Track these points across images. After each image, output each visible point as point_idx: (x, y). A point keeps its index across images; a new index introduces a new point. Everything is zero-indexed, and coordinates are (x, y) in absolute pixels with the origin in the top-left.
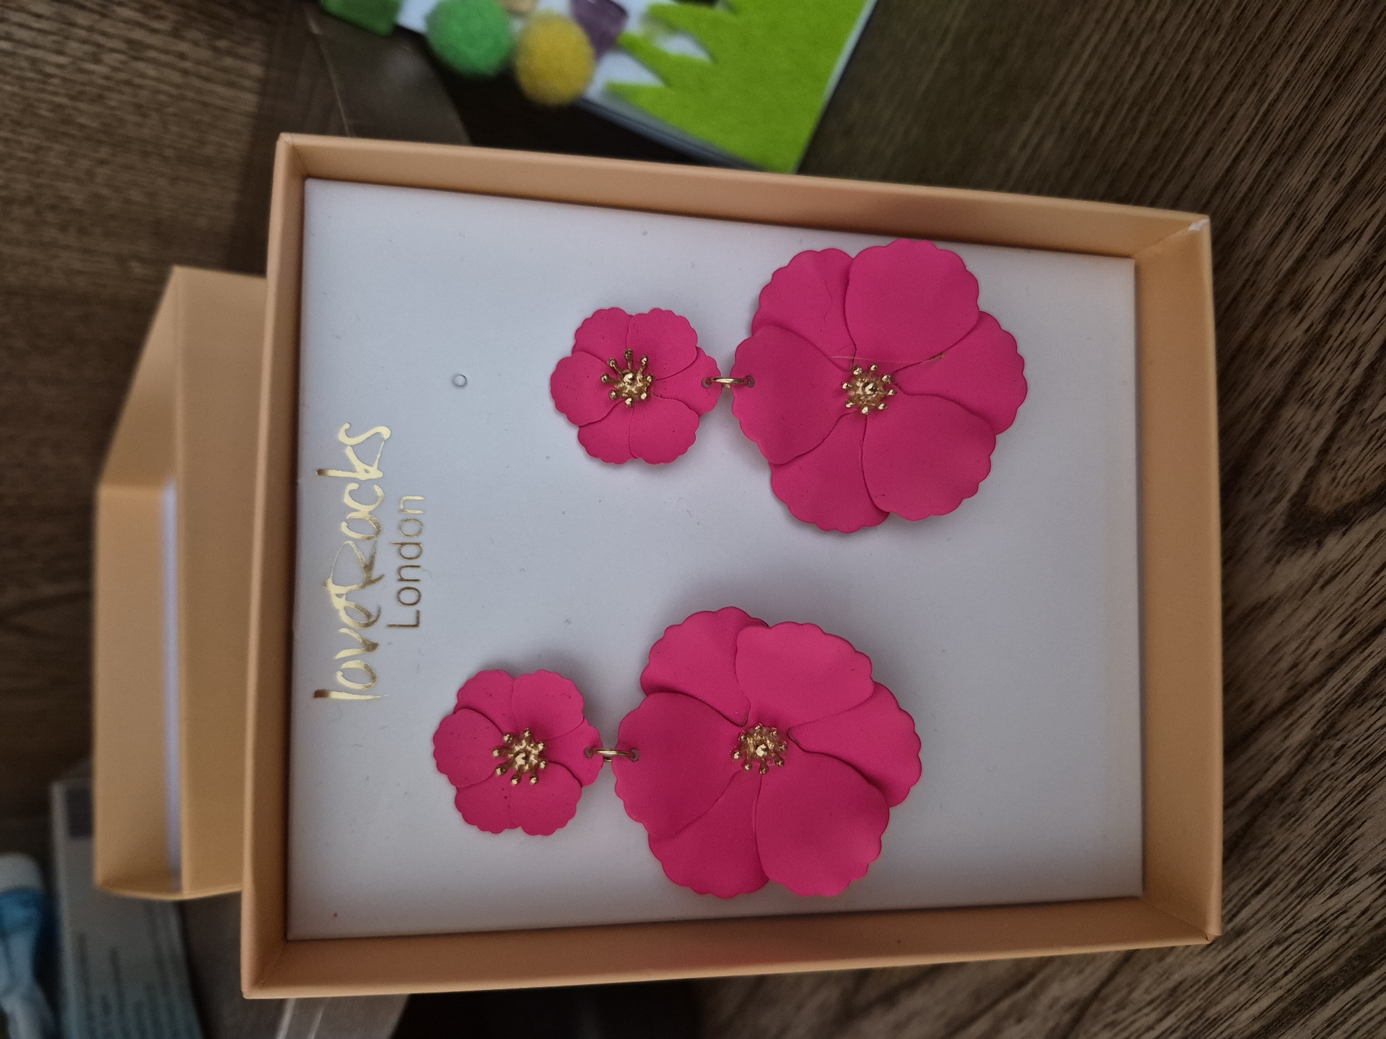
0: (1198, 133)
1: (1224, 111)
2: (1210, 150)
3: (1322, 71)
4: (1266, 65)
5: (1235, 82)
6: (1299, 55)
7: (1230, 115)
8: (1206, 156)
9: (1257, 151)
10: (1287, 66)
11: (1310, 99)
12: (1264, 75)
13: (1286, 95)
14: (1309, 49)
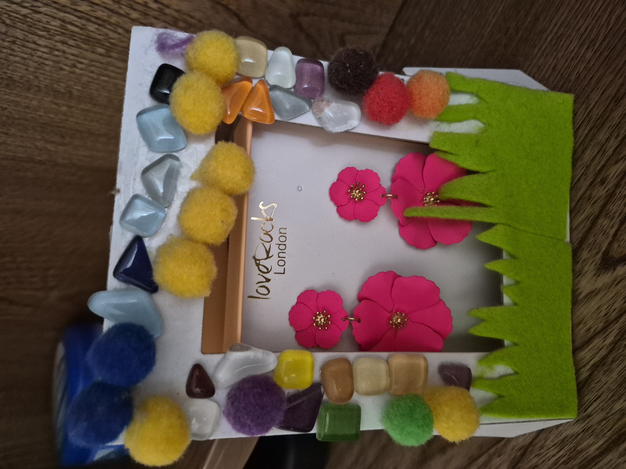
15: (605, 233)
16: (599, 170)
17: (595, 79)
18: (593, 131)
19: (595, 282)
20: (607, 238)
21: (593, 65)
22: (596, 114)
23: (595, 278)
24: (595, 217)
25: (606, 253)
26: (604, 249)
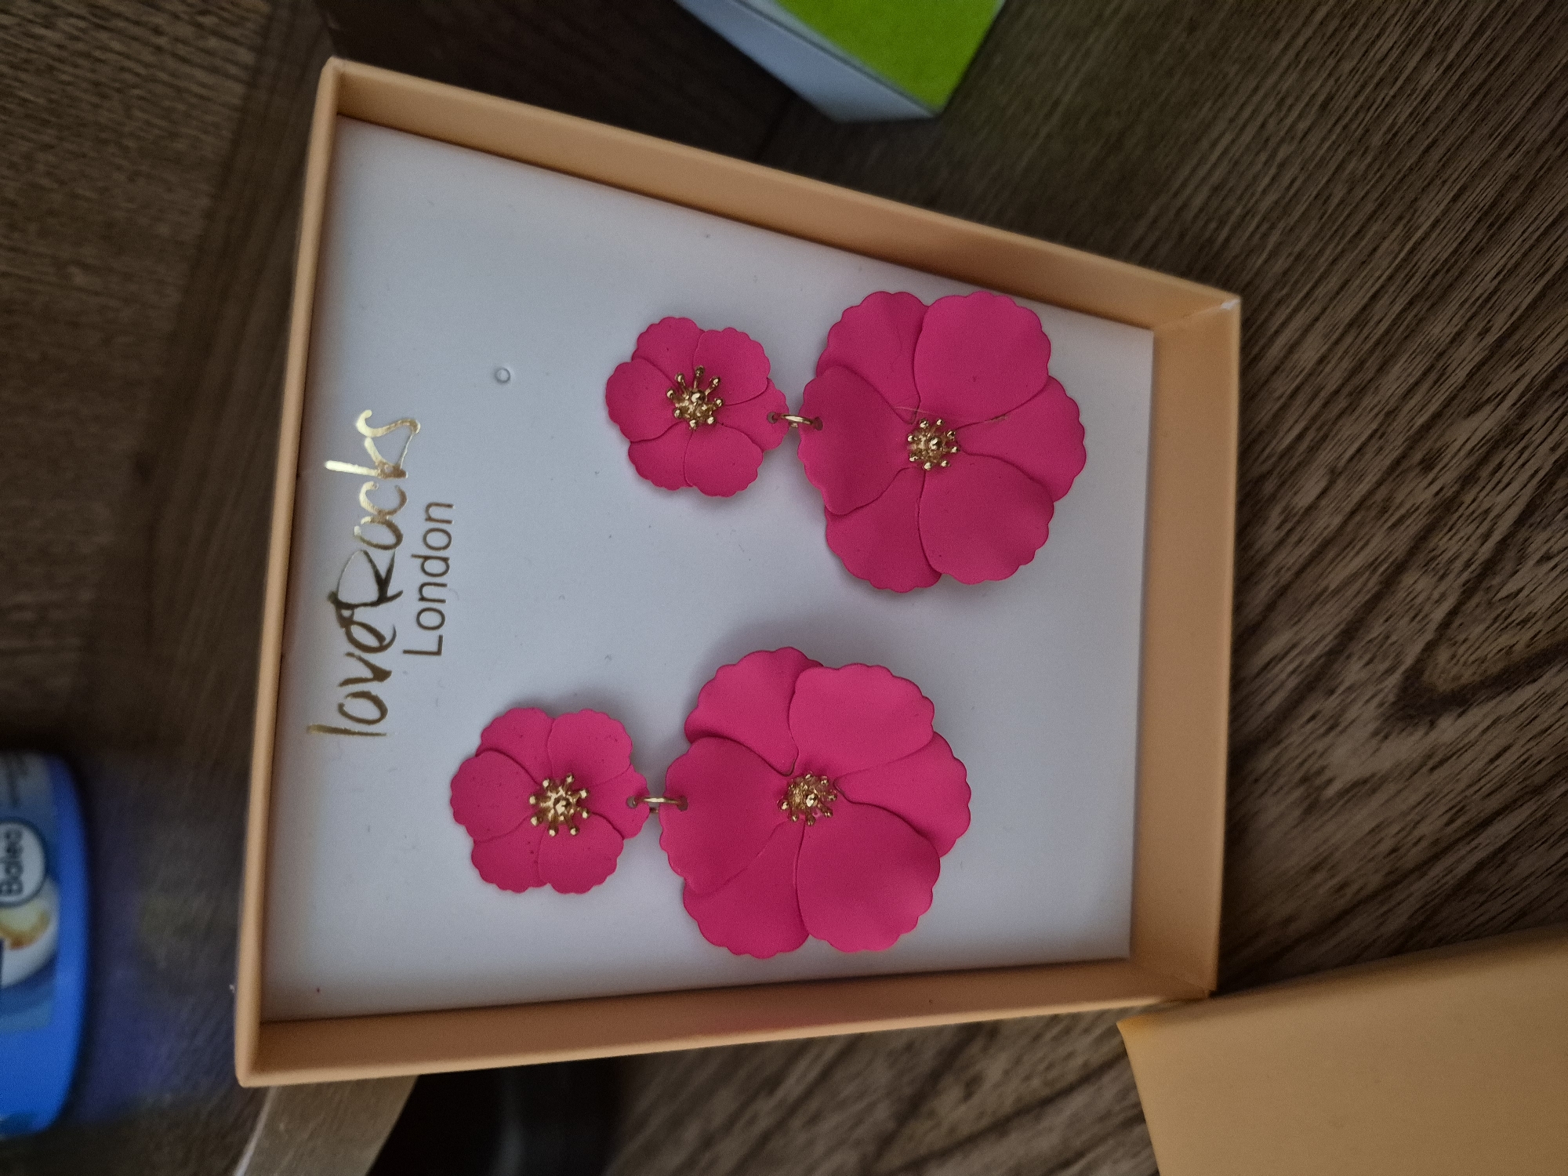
0: (1334, 261)
1: (1363, 243)
2: (1346, 282)
3: (1476, 215)
4: (1416, 199)
5: (1380, 212)
6: (1452, 194)
7: (1371, 247)
8: (1342, 288)
9: (1398, 291)
10: (1438, 204)
11: (1461, 243)
12: (1412, 211)
13: (1434, 236)
14: (1463, 189)
15: (1418, 615)
16: (1422, 426)
17: (1437, 153)
18: (1415, 311)
19: (1375, 752)
20: (1422, 631)
21: (1438, 108)
22: (1431, 259)
23: (1374, 742)
24: (1393, 568)
25: (1415, 673)
26: (1409, 661)
